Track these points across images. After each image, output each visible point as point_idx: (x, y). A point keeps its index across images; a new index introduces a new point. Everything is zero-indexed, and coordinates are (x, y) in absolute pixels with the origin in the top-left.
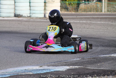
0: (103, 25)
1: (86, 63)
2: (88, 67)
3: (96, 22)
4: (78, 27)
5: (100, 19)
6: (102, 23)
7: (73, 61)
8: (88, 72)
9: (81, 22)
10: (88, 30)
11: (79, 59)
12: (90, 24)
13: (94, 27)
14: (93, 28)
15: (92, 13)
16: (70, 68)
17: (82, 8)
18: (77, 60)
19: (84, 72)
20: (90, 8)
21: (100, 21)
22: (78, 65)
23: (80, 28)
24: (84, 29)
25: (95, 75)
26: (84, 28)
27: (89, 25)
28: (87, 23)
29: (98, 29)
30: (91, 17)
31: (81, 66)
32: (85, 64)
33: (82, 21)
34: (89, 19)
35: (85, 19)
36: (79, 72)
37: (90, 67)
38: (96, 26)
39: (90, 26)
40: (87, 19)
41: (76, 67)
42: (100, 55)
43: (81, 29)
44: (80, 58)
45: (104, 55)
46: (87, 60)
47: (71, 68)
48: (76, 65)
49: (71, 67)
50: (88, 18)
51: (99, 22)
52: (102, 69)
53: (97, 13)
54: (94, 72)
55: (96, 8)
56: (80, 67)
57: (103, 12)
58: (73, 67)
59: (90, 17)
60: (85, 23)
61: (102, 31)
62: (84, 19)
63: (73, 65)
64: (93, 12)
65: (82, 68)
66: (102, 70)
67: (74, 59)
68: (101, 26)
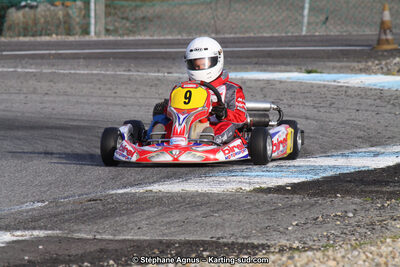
0: (99, 80)
1: (67, 217)
2: (80, 231)
3: (73, 72)
4: (12, 90)
5: (84, 58)
6: (95, 72)
7: (21, 213)
8: (80, 252)
9: (19, 70)
10: (46, 98)
11: (40, 204)
12: (53, 78)
13: (69, 90)
14: (65, 94)
15: (54, 38)
16: (15, 239)
17: (16, 21)
18: (34, 209)
19: (67, 252)
20: (42, 20)
21: (87, 67)
22: (41, 228)
23: (19, 92)
24: (34, 96)
25: (111, 262)
26: (35, 91)
27: (51, 81)
28: (41, 74)
29: (83, 96)
30: (53, 52)
31: (52, 229)
32: (67, 221)
33: (23, 67)
34: (44, 61)
35: (31, 61)
36: (49, 252)
37: (86, 232)
38: (74, 86)
39: (52, 84)
40: (39, 61)
41: (36, 233)
42: (113, 189)
43: (22, 97)
44: (43, 201)
45: (125, 187)
46: (69, 208)
47: (20, 238)
48: (34, 229)
49: (19, 233)
50: (42, 57)
51: (82, 72)
52: (129, 237)
53: (71, 39)
54: (102, 250)
55: (65, 22)
56: (50, 232)
57: (92, 33)
58: (27, 235)
59: (50, 54)
60: (35, 75)
61: (99, 104)
62: (26, 60)
63: (25, 229)
64: (57, 34)
65: (58, 237)
66: (128, 240)
67: (23, 203)
68: (91, 82)
